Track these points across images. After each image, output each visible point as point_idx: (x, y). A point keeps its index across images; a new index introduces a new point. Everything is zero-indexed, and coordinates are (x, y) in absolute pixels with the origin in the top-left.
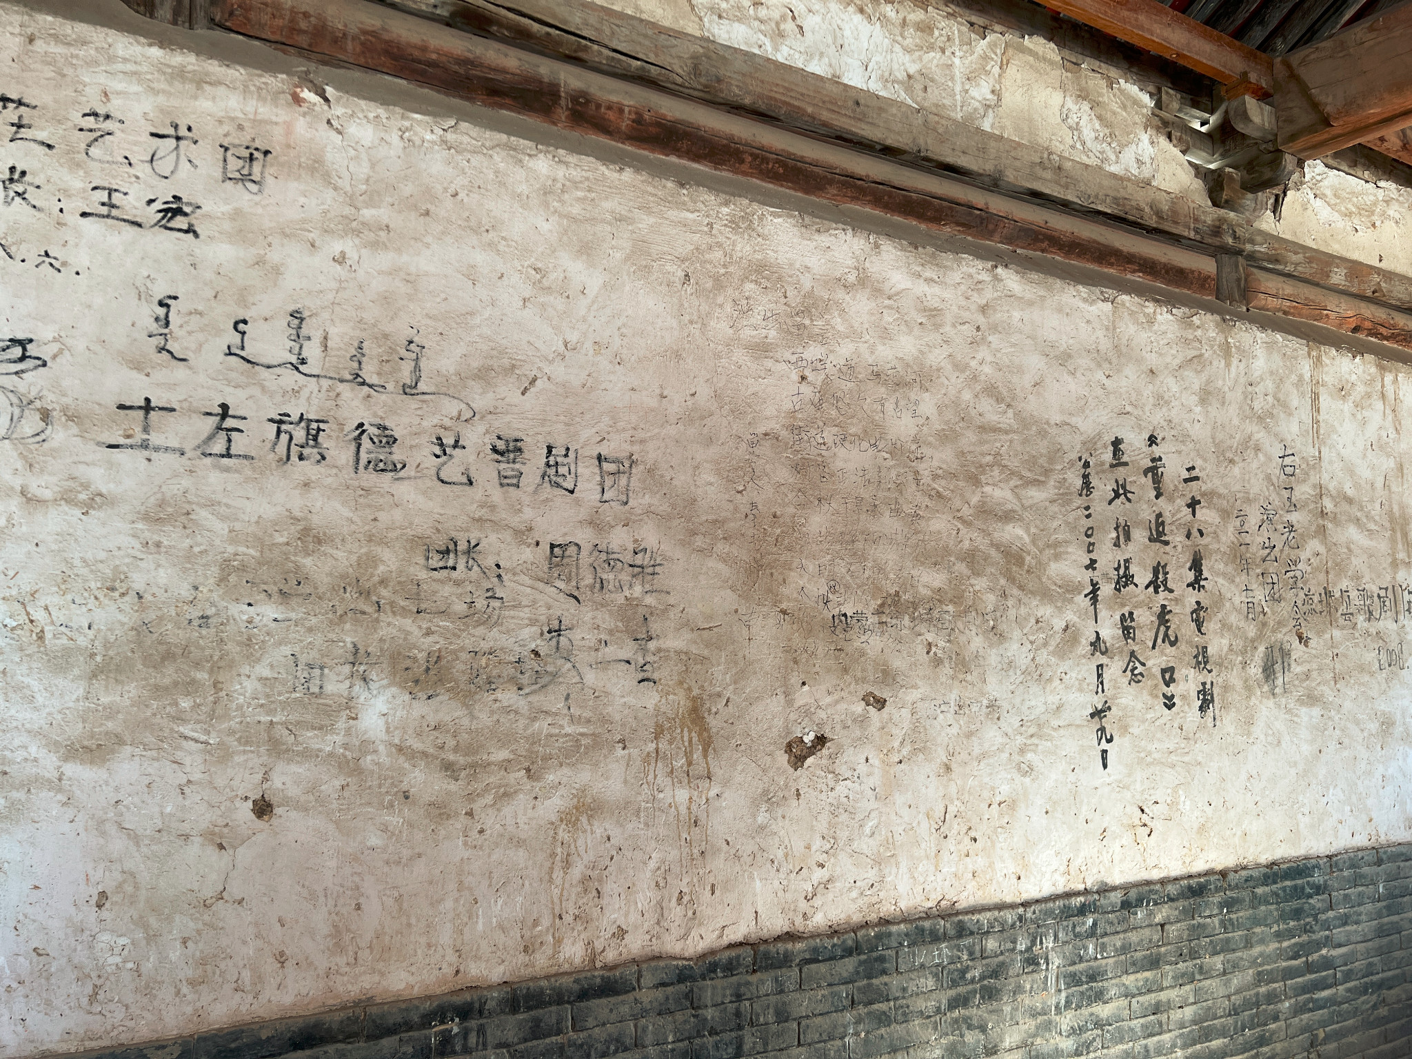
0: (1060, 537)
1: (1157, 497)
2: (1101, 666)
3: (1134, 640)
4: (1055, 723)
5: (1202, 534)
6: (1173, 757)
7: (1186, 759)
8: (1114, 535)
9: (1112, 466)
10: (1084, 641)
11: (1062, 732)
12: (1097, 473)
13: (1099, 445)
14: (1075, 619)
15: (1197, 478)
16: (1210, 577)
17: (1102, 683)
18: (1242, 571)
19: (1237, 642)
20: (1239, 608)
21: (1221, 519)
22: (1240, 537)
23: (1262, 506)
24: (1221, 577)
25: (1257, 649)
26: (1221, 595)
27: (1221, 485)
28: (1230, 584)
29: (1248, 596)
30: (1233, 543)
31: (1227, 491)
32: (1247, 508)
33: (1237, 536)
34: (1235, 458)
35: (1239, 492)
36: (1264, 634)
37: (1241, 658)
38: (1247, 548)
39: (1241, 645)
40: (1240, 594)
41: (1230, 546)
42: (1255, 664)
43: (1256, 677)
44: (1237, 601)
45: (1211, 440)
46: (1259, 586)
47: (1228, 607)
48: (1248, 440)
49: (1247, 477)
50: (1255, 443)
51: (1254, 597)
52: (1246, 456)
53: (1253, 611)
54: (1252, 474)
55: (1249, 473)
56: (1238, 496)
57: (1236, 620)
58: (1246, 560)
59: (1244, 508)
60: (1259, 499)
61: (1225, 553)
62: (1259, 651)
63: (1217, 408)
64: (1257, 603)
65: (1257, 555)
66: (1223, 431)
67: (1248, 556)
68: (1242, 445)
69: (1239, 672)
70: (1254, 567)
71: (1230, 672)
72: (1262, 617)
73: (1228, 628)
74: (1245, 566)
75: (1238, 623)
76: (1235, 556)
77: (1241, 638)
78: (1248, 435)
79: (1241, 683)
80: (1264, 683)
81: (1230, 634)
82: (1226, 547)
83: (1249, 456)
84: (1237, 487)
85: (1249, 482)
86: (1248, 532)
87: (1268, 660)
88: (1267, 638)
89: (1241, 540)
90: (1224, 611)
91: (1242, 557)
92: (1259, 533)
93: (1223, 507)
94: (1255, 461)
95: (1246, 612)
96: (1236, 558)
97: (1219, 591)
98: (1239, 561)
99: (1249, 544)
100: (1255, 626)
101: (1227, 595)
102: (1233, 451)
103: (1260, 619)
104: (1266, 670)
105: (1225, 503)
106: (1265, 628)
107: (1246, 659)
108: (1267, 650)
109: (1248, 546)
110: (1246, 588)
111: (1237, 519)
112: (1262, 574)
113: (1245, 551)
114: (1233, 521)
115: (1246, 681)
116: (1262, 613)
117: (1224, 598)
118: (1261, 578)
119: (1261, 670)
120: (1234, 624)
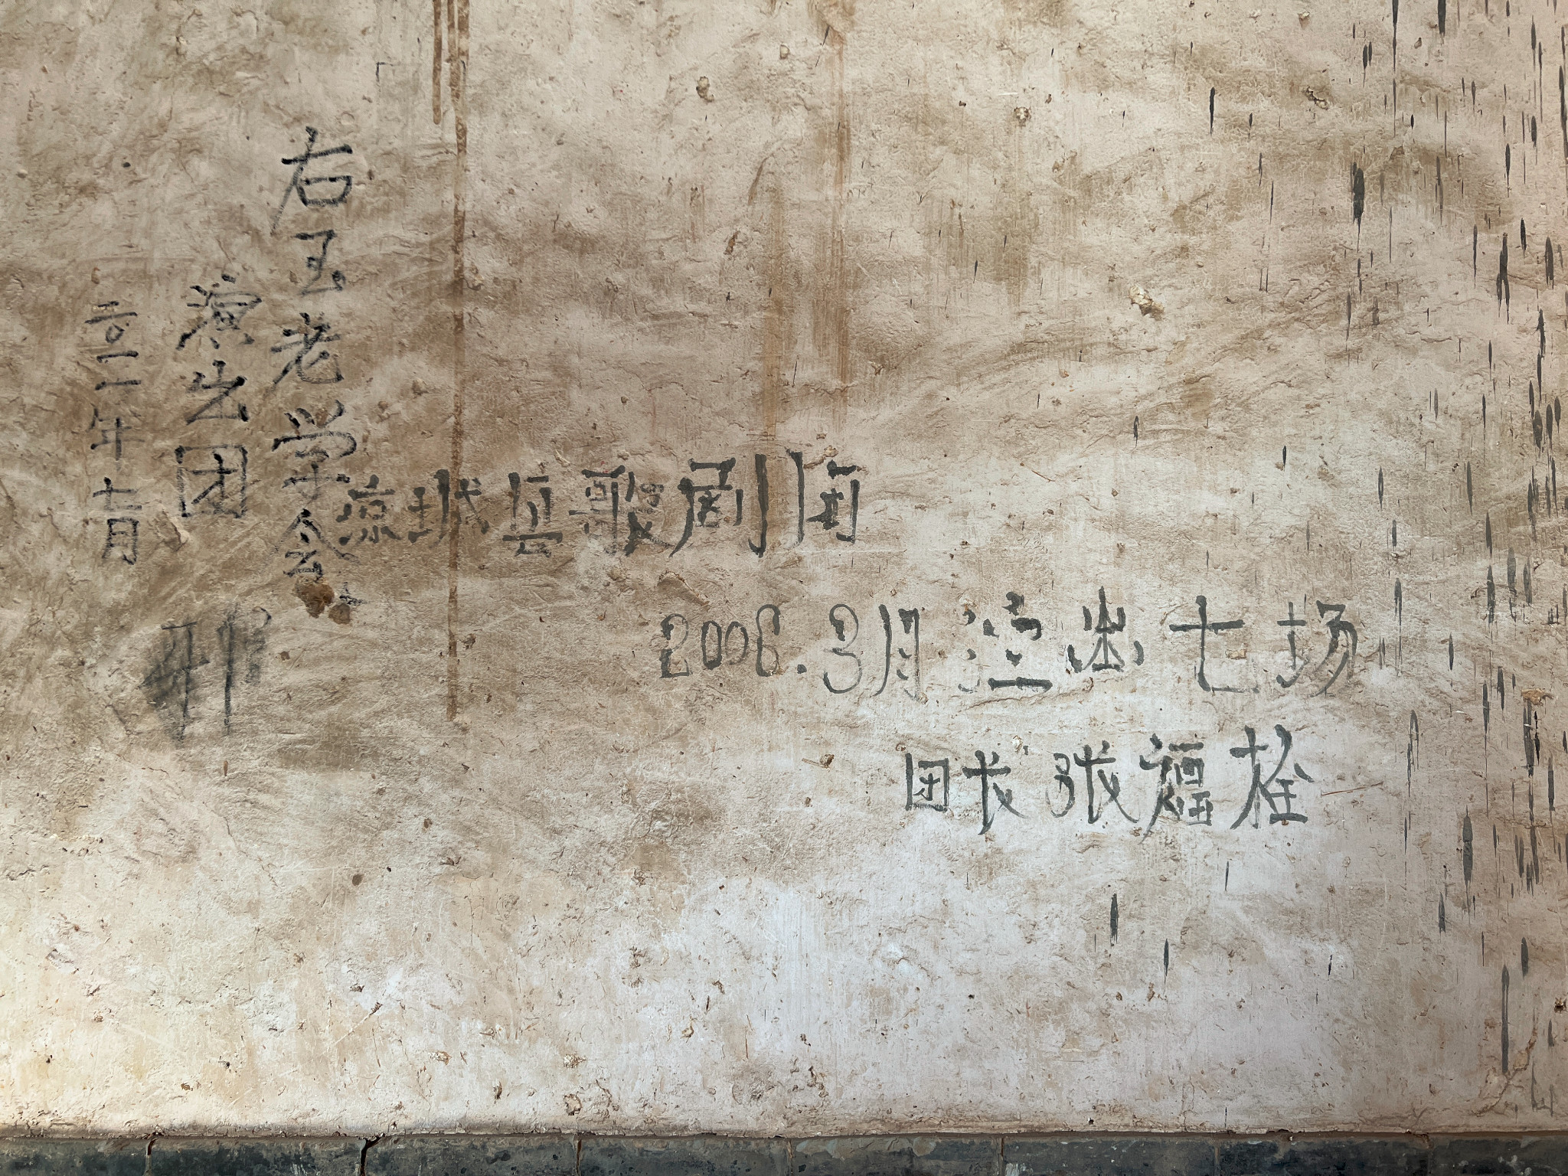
18: (93, 447)
19: (60, 614)
20: (75, 536)
21: (32, 329)
22: (103, 368)
23: (197, 288)
24: (18, 465)
25: (129, 631)
26: (13, 506)
27: (42, 250)
28: (46, 480)
29: (113, 506)
30: (73, 383)
31: (65, 262)
32: (135, 297)
33: (91, 365)
34: (101, 182)
35: (109, 260)
36: (163, 594)
37: (68, 653)
38: (128, 392)
39: (74, 622)
40: (83, 502)
41: (62, 390)
42: (115, 665)
43: (115, 697)
44: (70, 518)
45: (15, 149)
46: (158, 481)
47: (36, 533)
48: (155, 132)
49: (143, 222)
50: (181, 136)
51: (140, 507)
52: (145, 171)
53: (129, 539)
54: (159, 212)
55: (152, 211)
56: (104, 270)
57: (63, 564)
58: (118, 421)
59: (123, 297)
60: (187, 271)
61: (37, 408)
62: (134, 635)
63: (44, 70)
64: (151, 520)
65: (167, 406)
66: (63, 121)
67: (126, 410)
68: (130, 147)
69: (54, 686)
70: (150, 436)
71: (18, 686)
72: (167, 554)
73: (29, 583)
74: (107, 434)
75: (71, 571)
76: (76, 414)
77: (76, 604)
78: (156, 120)
79: (60, 710)
80: (146, 711)
81: (35, 596)
82: (43, 395)
83: (153, 170)
84: (104, 248)
85: (147, 234)
86: (135, 355)
87: (169, 656)
88: (176, 604)
89: (105, 374)
90: (21, 543)
91: (101, 415)
92: (181, 353)
93: (42, 300)
94: (175, 180)
95: (103, 542)
96: (79, 419)
97: (9, 498)
98: (85, 424)
99: (135, 383)
100: (132, 576)
101: (35, 506)
102: (96, 165)
103: (155, 558)
104: (159, 679)
105: (53, 291)
106: (171, 580)
107: (85, 654)
108: (168, 632)
109: (132, 387)
110: (104, 488)
111: (96, 325)
112: (179, 451)
113: (117, 398)
114: (79, 332)
115: (77, 705)
116: (167, 543)
117: (25, 513)
118: (171, 461)
119: (138, 680)
120: (55, 574)
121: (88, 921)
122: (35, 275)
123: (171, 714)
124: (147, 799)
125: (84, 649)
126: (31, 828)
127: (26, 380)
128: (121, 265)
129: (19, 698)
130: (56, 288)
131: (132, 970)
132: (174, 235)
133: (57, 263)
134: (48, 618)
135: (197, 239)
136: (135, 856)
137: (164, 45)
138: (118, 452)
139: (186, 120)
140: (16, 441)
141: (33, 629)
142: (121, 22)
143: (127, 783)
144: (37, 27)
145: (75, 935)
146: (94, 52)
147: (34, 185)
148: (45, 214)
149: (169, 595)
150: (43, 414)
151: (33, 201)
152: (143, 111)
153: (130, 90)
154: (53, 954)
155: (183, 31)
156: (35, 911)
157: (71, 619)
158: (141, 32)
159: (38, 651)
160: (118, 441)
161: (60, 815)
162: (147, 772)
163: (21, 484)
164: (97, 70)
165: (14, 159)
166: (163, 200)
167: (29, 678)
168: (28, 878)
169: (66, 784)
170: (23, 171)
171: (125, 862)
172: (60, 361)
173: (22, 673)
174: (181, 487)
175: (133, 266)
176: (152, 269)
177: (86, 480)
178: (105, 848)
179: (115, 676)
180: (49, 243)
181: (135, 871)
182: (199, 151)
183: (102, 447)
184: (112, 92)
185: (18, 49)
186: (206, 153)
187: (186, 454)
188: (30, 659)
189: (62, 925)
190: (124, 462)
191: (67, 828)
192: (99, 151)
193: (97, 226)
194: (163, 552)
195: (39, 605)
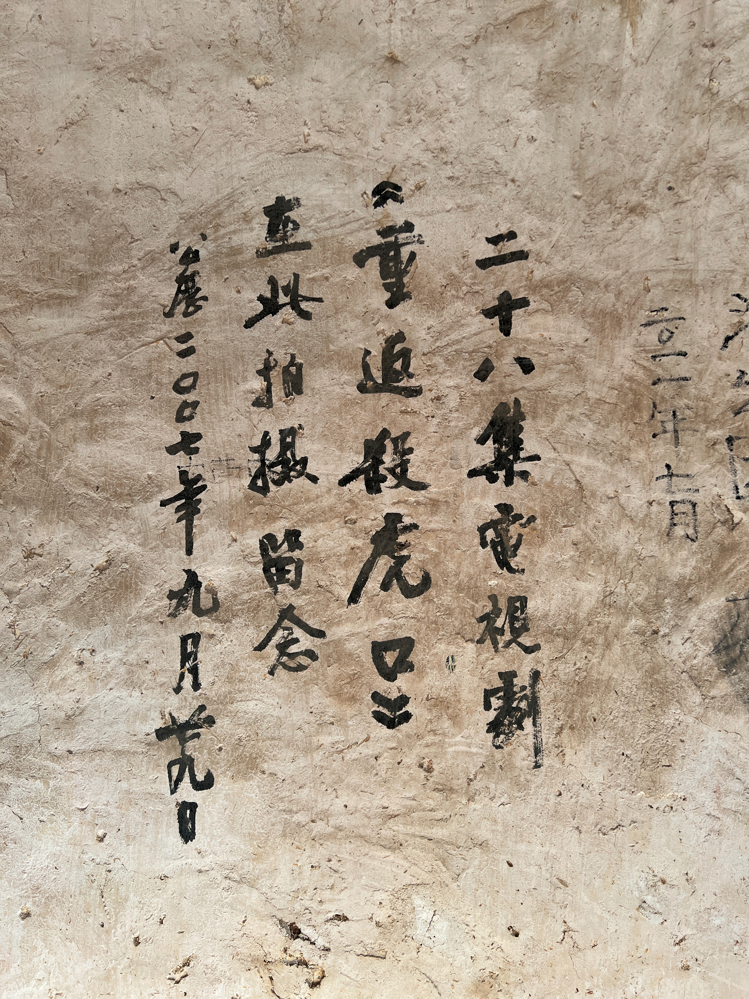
0: (107, 396)
1: (391, 304)
2: (196, 638)
3: (296, 585)
4: (60, 746)
5: (527, 366)
6: (398, 828)
7: (438, 832)
8: (258, 384)
9: (264, 254)
10: (150, 590)
11: (75, 763)
12: (218, 270)
13: (227, 217)
14: (133, 548)
15: (521, 255)
16: (546, 453)
17: (194, 671)
18: (654, 436)
19: (632, 586)
20: (641, 515)
21: (594, 332)
22: (660, 366)
23: (738, 296)
24: (585, 452)
25: (697, 603)
26: (582, 489)
27: (598, 262)
28: (612, 465)
29: (674, 489)
30: (631, 379)
31: (619, 272)
32: (685, 304)
33: (646, 364)
34: (649, 203)
35: (658, 271)
36: (725, 569)
37: (641, 623)
38: (680, 387)
39: (645, 594)
40: (647, 485)
41: (622, 385)
42: (687, 635)
43: (688, 663)
44: (635, 499)
45: (570, 174)
46: (713, 467)
47: (605, 513)
48: (694, 160)
49: (688, 237)
50: (718, 164)
51: (697, 490)
52: (688, 194)
53: (689, 519)
54: (702, 229)
55: (696, 229)
56: (654, 279)
57: (631, 542)
58: (674, 412)
59: (672, 304)
60: (728, 281)
61: (600, 401)
62: (702, 606)
63: (594, 105)
64: (707, 501)
65: (715, 400)
66: (612, 150)
67: (681, 402)
68: (674, 173)
69: (631, 653)
70: (702, 427)
71: (598, 652)
72: (725, 533)
73: (601, 558)
74: (666, 425)
75: (638, 547)
76: (636, 406)
77: (644, 577)
78: (695, 150)
79: (639, 675)
80: (718, 677)
81: (608, 571)
82: (605, 390)
83: (695, 192)
84: (654, 261)
85: (692, 248)
86: (685, 354)
87: (734, 626)
88: (737, 578)
89: (660, 372)
90: (592, 522)
91: (659, 408)
92: (725, 352)
93: (600, 306)
94: (715, 201)
95: (666, 522)
96: (639, 411)
97: (577, 481)
98: (646, 416)
99: (685, 379)
100: (695, 553)
101: (602, 489)
102: (643, 189)
103: (714, 536)
104: (727, 648)
105: (610, 298)
106: (731, 557)
107: (659, 623)
108: (732, 604)
109: (683, 383)
110: (666, 473)
111: (649, 328)
112: (730, 440)
113: (672, 393)
114: (635, 334)
115: (654, 670)
116: (724, 523)
117: (593, 495)
118: (723, 448)
119: (708, 648)
120: (624, 550)
121: (673, 874)
122: (592, 284)
123: (741, 681)
124: (723, 760)
125: (658, 619)
126: (619, 785)
127: (589, 377)
128: (669, 276)
129: (600, 664)
130: (612, 295)
131: (717, 922)
132: (715, 249)
133: (611, 274)
134: (620, 590)
135: (736, 252)
136: (715, 813)
137: (698, 86)
138: (677, 441)
139: (722, 150)
140: (582, 431)
141: (607, 600)
142: (661, 65)
143: (705, 744)
144: (586, 68)
145: (662, 887)
146: (637, 90)
147: (589, 206)
148: (601, 231)
149: (730, 570)
150: (606, 406)
151: (588, 220)
152: (683, 142)
153: (671, 124)
154: (642, 905)
155: (716, 74)
156: (626, 864)
157: (641, 591)
158: (678, 74)
159: (614, 620)
160: (676, 431)
161: (645, 773)
162: (722, 735)
163: (588, 468)
164: (641, 106)
165: (568, 183)
166: (705, 218)
167: (608, 645)
168: (618, 832)
169: (649, 745)
170: (578, 193)
171: (708, 819)
172: (619, 360)
173: (600, 640)
174: (735, 472)
175: (680, 277)
176: (698, 278)
177: (649, 466)
178: (689, 805)
179: (688, 645)
180: (604, 256)
181: (717, 827)
182: (736, 177)
183: (662, 436)
184: (654, 125)
185: (570, 86)
186: (741, 178)
187: (736, 443)
188: (607, 627)
189: (650, 877)
190: (682, 449)
191: (654, 787)
192: (645, 176)
193: (647, 241)
194: (721, 531)
195: (611, 578)
